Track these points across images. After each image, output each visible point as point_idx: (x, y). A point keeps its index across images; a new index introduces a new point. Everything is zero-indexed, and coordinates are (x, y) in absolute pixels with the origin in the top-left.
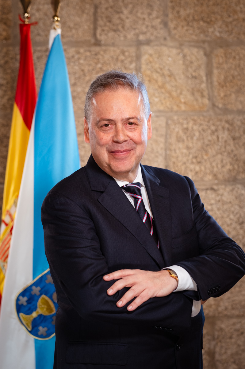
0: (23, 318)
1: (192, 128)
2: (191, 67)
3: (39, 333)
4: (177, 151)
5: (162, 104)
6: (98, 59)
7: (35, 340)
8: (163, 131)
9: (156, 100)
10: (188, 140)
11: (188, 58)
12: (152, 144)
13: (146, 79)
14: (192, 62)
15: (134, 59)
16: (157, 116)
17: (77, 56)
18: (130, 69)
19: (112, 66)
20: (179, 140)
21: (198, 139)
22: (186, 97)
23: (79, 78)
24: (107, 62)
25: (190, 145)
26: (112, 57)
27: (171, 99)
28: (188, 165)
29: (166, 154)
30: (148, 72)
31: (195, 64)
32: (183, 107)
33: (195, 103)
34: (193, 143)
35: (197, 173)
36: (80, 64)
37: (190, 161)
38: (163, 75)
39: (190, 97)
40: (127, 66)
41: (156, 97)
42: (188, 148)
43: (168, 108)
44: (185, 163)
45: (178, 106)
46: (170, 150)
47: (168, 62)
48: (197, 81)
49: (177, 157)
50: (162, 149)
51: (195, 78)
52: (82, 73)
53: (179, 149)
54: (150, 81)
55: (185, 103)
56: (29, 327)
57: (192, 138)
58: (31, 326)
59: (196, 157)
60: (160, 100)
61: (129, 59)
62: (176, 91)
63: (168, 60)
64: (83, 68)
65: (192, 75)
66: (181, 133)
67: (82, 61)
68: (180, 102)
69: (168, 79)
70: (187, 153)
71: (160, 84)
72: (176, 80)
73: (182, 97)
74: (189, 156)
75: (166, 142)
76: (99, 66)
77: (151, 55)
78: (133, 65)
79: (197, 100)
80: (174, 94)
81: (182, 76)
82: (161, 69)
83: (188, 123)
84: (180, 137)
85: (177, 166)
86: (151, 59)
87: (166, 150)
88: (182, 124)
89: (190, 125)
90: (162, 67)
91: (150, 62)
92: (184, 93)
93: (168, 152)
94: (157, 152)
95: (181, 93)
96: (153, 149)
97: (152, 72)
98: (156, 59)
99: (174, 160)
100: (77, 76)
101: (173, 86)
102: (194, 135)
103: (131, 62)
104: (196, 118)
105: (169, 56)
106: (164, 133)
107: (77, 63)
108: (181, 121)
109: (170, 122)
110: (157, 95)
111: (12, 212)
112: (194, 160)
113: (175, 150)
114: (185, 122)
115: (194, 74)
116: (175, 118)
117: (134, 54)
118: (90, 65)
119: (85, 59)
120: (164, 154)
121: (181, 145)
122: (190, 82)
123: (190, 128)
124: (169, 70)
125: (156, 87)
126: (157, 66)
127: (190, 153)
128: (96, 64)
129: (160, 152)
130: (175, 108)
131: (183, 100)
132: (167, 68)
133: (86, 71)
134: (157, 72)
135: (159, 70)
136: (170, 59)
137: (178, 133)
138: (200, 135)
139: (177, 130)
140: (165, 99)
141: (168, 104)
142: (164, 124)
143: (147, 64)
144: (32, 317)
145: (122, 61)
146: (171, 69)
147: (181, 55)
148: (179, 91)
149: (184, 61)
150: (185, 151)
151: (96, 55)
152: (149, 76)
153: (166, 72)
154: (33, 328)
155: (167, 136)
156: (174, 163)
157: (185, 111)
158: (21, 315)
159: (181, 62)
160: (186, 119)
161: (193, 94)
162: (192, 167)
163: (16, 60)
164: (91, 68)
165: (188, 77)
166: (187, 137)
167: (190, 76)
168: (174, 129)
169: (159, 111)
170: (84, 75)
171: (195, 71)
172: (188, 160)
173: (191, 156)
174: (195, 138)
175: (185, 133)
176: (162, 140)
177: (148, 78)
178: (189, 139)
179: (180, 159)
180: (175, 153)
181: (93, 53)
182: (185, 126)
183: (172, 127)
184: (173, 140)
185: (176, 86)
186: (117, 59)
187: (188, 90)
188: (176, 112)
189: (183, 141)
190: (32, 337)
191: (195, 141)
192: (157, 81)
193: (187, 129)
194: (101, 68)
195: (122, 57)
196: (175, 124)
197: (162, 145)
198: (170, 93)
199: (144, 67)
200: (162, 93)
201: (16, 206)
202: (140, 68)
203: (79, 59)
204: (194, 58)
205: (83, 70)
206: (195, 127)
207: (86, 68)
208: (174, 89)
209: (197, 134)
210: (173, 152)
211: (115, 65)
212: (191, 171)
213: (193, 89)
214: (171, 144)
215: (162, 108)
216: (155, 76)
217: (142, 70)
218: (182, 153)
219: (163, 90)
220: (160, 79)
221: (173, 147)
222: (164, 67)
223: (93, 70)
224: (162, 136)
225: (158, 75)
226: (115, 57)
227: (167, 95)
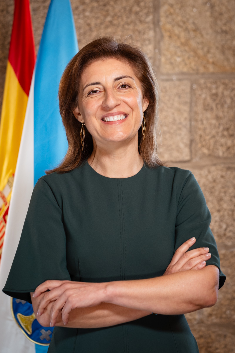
0: (22, 319)
1: (223, 93)
2: (221, 20)
3: (42, 338)
4: (205, 122)
5: (186, 64)
6: (107, 11)
7: (36, 345)
8: (187, 98)
9: (179, 60)
10: (217, 108)
11: (217, 8)
12: (173, 114)
13: (166, 35)
14: (221, 14)
15: (151, 10)
16: (180, 80)
17: (81, 8)
18: (146, 23)
19: (125, 19)
20: (207, 108)
21: (230, 107)
22: (216, 55)
23: (85, 33)
24: (119, 14)
25: (221, 114)
26: (125, 8)
27: (196, 59)
28: (218, 138)
29: (191, 125)
30: (168, 26)
31: (226, 16)
32: (211, 69)
33: (226, 63)
34: (223, 112)
35: (228, 148)
36: (85, 17)
37: (220, 134)
38: (186, 30)
39: (219, 56)
40: (143, 19)
41: (179, 57)
42: (218, 118)
43: (193, 70)
44: (214, 137)
45: (205, 67)
46: (196, 121)
47: (192, 14)
48: (228, 37)
49: (205, 129)
50: (185, 119)
51: (226, 32)
52: (87, 28)
53: (207, 119)
54: (170, 37)
55: (213, 63)
56: (29, 331)
57: (222, 106)
58: (31, 330)
59: (227, 129)
60: (183, 60)
61: (145, 11)
62: (202, 49)
63: (192, 11)
64: (89, 21)
65: (221, 29)
66: (209, 100)
67: (87, 14)
68: (208, 62)
69: (192, 34)
70: (217, 124)
71: (183, 40)
72: (202, 36)
73: (210, 55)
74: (219, 128)
75: (191, 111)
76: (109, 19)
77: (172, 6)
78: (150, 18)
79: (228, 60)
80: (200, 52)
81: (210, 31)
82: (184, 23)
83: (217, 88)
84: (208, 105)
85: (205, 140)
86: (172, 11)
87: (190, 121)
88: (210, 89)
89: (221, 89)
90: (185, 19)
91: (171, 14)
92: (212, 51)
93: (193, 123)
94: (180, 123)
95: (208, 52)
96: (174, 120)
97: (173, 26)
98: (177, 11)
99: (200, 132)
100: (82, 31)
101: (198, 43)
102: (225, 102)
103: (147, 14)
104: (227, 81)
105: (194, 7)
106: (188, 100)
107: (81, 16)
108: (209, 85)
109: (195, 86)
110: (179, 53)
111: (6, 194)
112: (226, 133)
113: (202, 120)
114: (214, 86)
115: (224, 28)
116: (202, 81)
117: (151, 5)
118: (97, 18)
119: (92, 11)
120: (188, 126)
121: (209, 115)
122: (219, 37)
123: (220, 94)
124: (194, 23)
125: (179, 44)
126: (179, 18)
127: (220, 124)
128: (106, 16)
129: (184, 123)
130: (202, 70)
131: (211, 60)
132: (191, 21)
133: (93, 25)
134: (179, 26)
135: (181, 24)
136: (195, 10)
137: (205, 99)
138: (232, 102)
139: (204, 96)
140: (189, 58)
141: (193, 64)
142: (188, 90)
143: (167, 17)
144: (32, 317)
145: (137, 13)
146: (196, 22)
147: (208, 5)
148: (206, 49)
149: (212, 13)
150: (214, 122)
151: (105, 5)
152: (169, 31)
153: (191, 26)
154: (33, 331)
155: (192, 104)
156: (201, 136)
157: (213, 73)
158: (19, 315)
159: (208, 14)
160: (215, 83)
161: (223, 52)
162: (223, 141)
163: (8, 12)
164: (98, 21)
165: (217, 32)
166: (217, 105)
167: (219, 30)
168: (200, 95)
169: (182, 73)
170: (91, 30)
171: (225, 24)
172: (217, 133)
173: (221, 128)
174: (226, 106)
175: (214, 100)
176: (186, 108)
177: (168, 34)
178: (219, 106)
179: (208, 131)
180: (202, 124)
181: (101, 3)
182: (214, 91)
183: (198, 92)
184: (199, 108)
185: (202, 43)
186: (130, 11)
187: (217, 48)
188: (203, 74)
189: (212, 109)
190: (33, 343)
191: (226, 110)
192: (179, 37)
193: (216, 95)
194: (111, 22)
195: (136, 8)
196: (202, 89)
197: (186, 115)
198: (195, 51)
199: (163, 20)
200: (185, 51)
201: (11, 186)
202: (159, 21)
203: (84, 10)
204: (224, 9)
205: (89, 25)
206: (226, 93)
207: (93, 22)
208: (200, 46)
209: (229, 101)
210: (200, 123)
211: (128, 18)
212: (222, 145)
213: (223, 46)
214: (196, 113)
215: (185, 70)
216: (177, 30)
217: (161, 24)
218: (211, 124)
219: (187, 48)
220: (183, 35)
221: (199, 117)
222: (188, 20)
223: (101, 24)
224: (185, 103)
225: (180, 29)
226: (128, 8)
227: (192, 53)
